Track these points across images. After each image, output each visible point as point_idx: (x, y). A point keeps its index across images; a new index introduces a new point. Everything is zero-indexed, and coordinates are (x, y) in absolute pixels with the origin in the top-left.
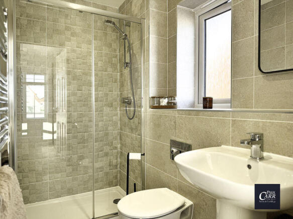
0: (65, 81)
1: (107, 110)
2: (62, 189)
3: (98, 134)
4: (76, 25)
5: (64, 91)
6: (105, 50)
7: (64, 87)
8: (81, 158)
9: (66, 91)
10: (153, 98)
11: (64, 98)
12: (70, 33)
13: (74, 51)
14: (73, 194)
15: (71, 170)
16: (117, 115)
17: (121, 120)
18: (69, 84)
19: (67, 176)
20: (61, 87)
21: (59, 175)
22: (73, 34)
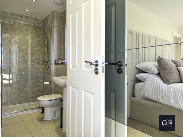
0: (17, 52)
1: (37, 66)
2: (15, 101)
3: (33, 77)
4: (22, 27)
5: (16, 57)
6: (37, 39)
7: (16, 56)
8: (25, 87)
9: (17, 57)
10: (56, 60)
11: (16, 60)
12: (19, 31)
13: (21, 39)
14: (21, 103)
15: (19, 93)
16: (42, 68)
17: (44, 70)
18: (19, 53)
19: (18, 95)
20: (15, 55)
21: (14, 95)
22: (21, 31)
